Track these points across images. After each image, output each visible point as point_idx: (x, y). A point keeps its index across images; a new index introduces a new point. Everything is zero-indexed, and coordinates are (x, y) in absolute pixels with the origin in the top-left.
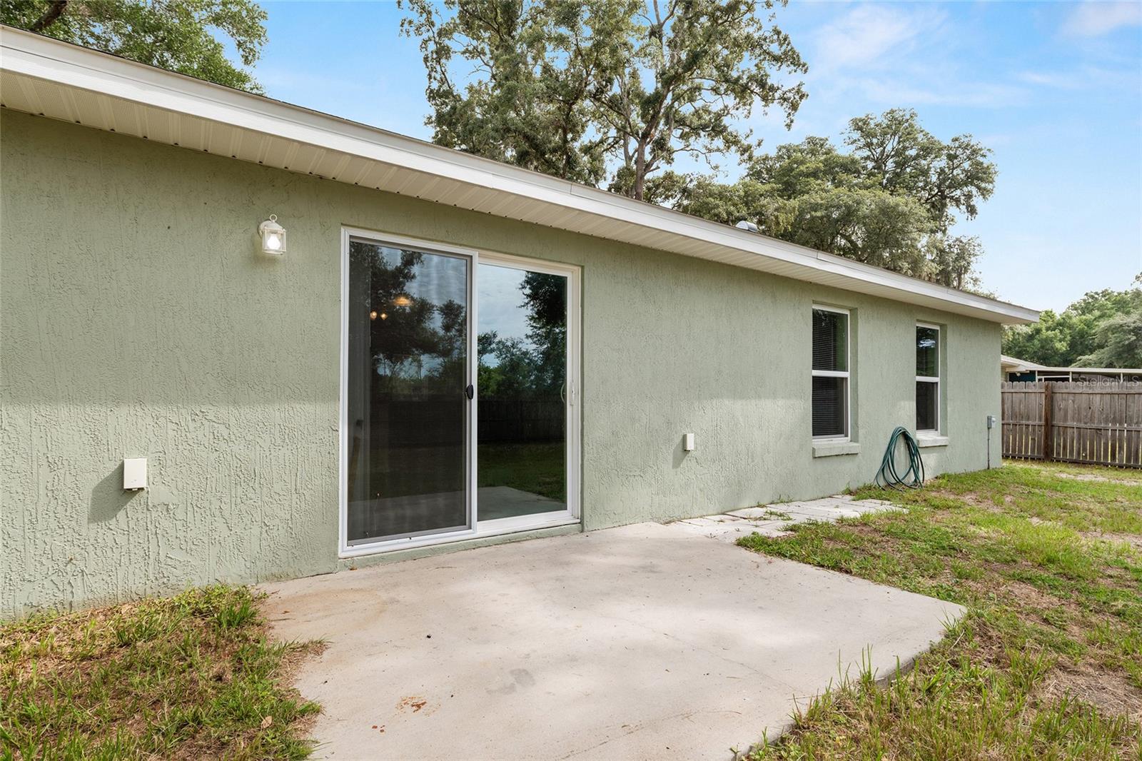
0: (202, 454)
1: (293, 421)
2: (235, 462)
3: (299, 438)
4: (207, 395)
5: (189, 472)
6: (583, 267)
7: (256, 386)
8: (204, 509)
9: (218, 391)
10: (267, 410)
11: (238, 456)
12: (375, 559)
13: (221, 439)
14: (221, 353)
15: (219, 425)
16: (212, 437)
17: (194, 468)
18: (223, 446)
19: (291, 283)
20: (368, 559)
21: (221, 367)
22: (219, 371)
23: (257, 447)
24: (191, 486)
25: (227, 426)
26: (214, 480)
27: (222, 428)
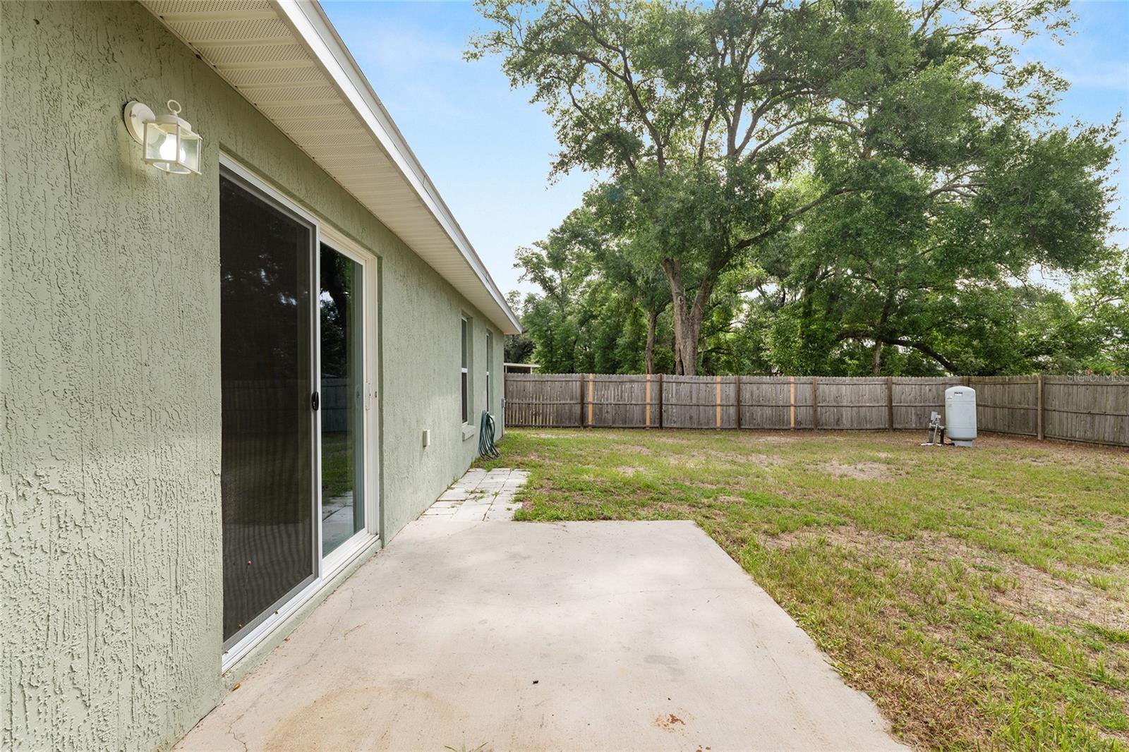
0: (38, 568)
1: (171, 468)
2: (94, 569)
3: (179, 497)
4: (47, 439)
5: (15, 617)
6: (380, 259)
7: (122, 412)
8: (42, 687)
9: (66, 428)
10: (138, 455)
11: (98, 554)
12: (252, 661)
13: (71, 525)
14: (67, 348)
15: (67, 499)
16: (55, 527)
17: (26, 604)
18: (74, 539)
19: (165, 225)
20: (246, 665)
21: (69, 376)
22: (67, 387)
23: (126, 526)
24: (20, 645)
25: (81, 497)
26: (60, 616)
27: (72, 501)
